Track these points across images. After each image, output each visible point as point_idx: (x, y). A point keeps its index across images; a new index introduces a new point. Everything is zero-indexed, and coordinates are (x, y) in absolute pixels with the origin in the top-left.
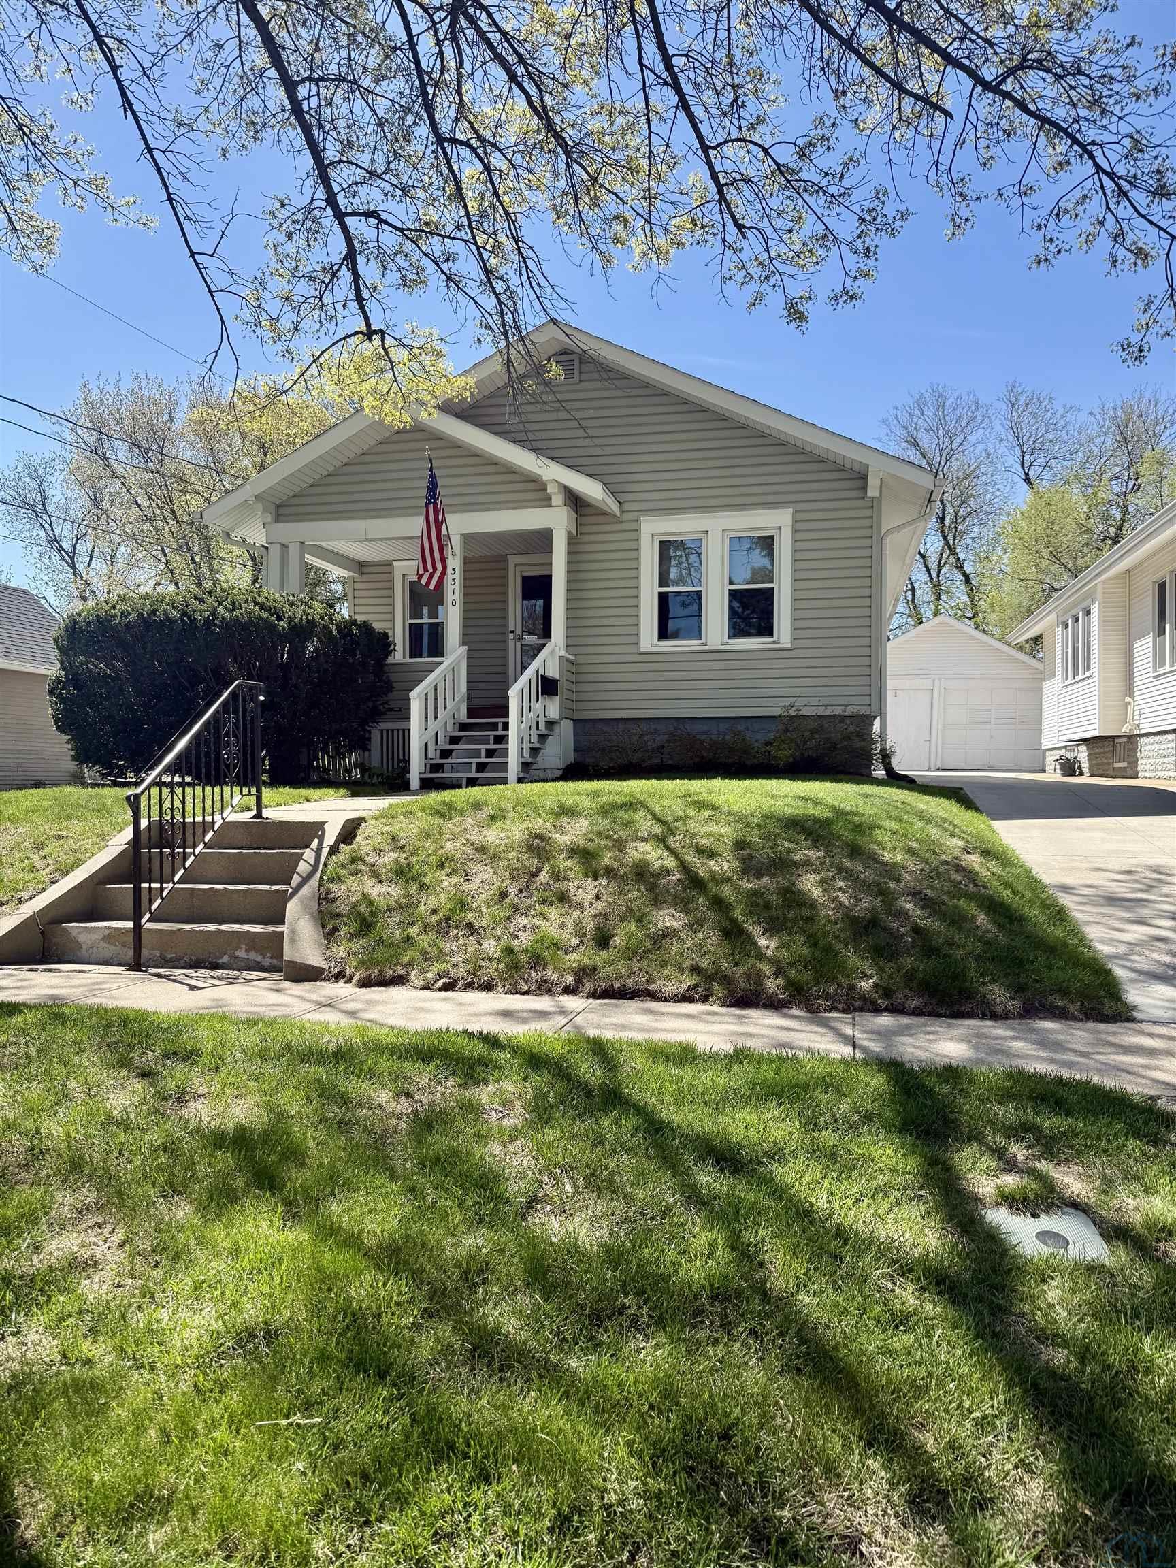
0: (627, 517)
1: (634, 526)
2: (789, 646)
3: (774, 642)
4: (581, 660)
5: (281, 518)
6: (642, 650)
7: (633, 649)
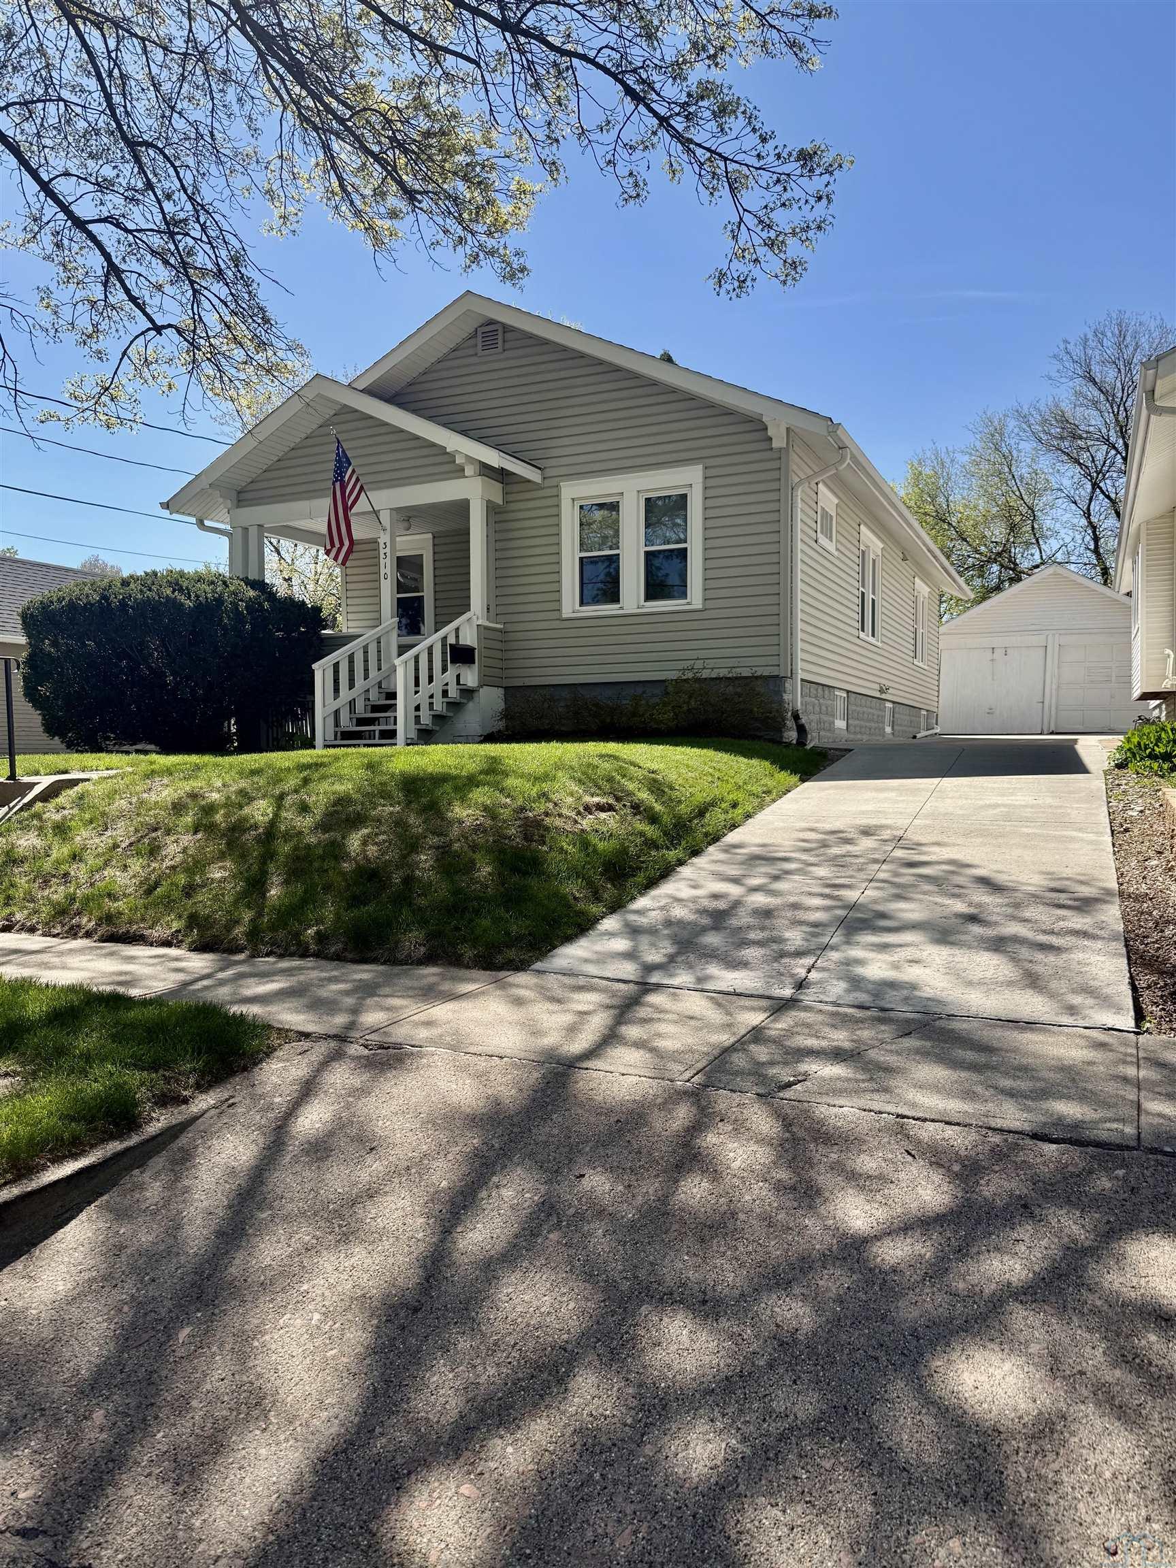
0: (548, 483)
1: (554, 492)
2: (700, 607)
3: (688, 604)
4: (510, 627)
5: (241, 503)
6: (564, 616)
7: (555, 615)
